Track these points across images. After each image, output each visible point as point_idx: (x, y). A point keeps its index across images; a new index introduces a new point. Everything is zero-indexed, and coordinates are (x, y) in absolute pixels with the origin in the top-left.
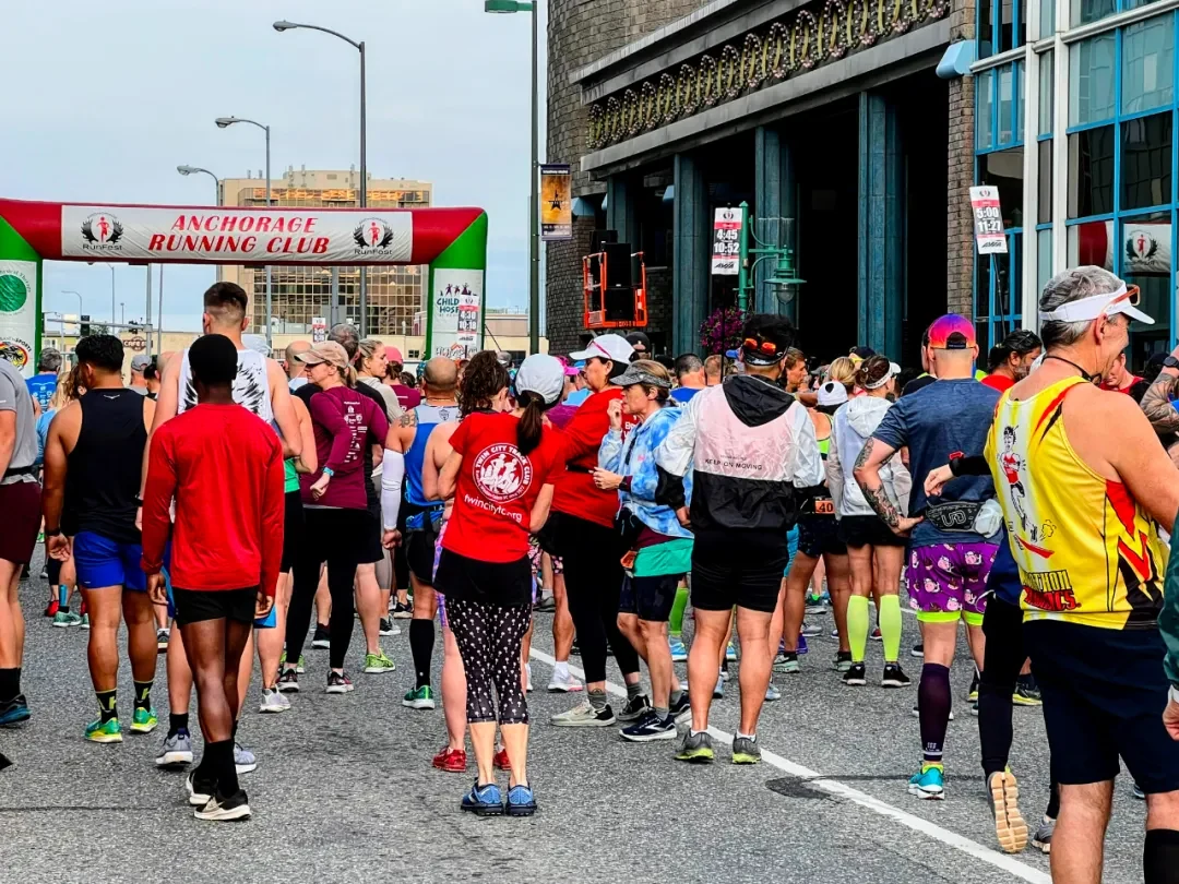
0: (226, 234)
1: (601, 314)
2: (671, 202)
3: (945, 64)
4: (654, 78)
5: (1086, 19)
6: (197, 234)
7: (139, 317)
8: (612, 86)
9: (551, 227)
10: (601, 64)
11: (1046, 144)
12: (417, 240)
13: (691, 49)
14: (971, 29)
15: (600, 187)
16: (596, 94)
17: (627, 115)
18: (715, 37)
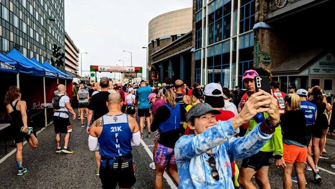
0: (115, 69)
1: (154, 78)
2: (160, 67)
3: (192, 50)
4: (159, 55)
5: (209, 45)
6: (112, 69)
7: (114, 78)
8: (154, 56)
9: (149, 69)
10: (153, 54)
11: (204, 59)
12: (135, 70)
13: (162, 52)
14: (194, 47)
15: (153, 66)
16: (153, 57)
17: (156, 59)
18: (165, 50)
